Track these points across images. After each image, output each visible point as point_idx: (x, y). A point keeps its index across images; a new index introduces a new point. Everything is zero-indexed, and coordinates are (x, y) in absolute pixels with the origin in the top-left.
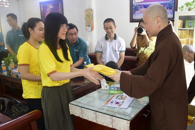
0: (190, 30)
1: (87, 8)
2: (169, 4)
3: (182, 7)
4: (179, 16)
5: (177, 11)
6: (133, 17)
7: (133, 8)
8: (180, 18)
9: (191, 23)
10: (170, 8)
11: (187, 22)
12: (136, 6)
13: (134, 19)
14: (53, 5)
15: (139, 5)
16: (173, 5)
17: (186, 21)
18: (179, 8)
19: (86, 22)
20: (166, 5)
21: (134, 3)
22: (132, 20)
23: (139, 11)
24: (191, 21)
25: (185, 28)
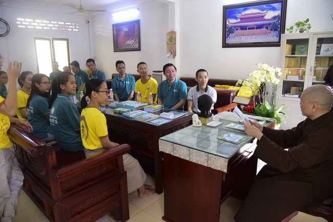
0: (301, 57)
1: (169, 31)
2: (274, 24)
3: (292, 28)
4: (287, 40)
5: (284, 33)
6: (227, 41)
7: (227, 30)
8: (289, 42)
9: (303, 48)
10: (275, 30)
11: (298, 47)
12: (231, 27)
13: (227, 44)
14: (128, 27)
15: (234, 27)
16: (279, 26)
17: (297, 45)
18: (288, 30)
19: (168, 48)
20: (270, 26)
21: (227, 23)
22: (225, 45)
23: (234, 34)
24: (303, 46)
25: (294, 54)
